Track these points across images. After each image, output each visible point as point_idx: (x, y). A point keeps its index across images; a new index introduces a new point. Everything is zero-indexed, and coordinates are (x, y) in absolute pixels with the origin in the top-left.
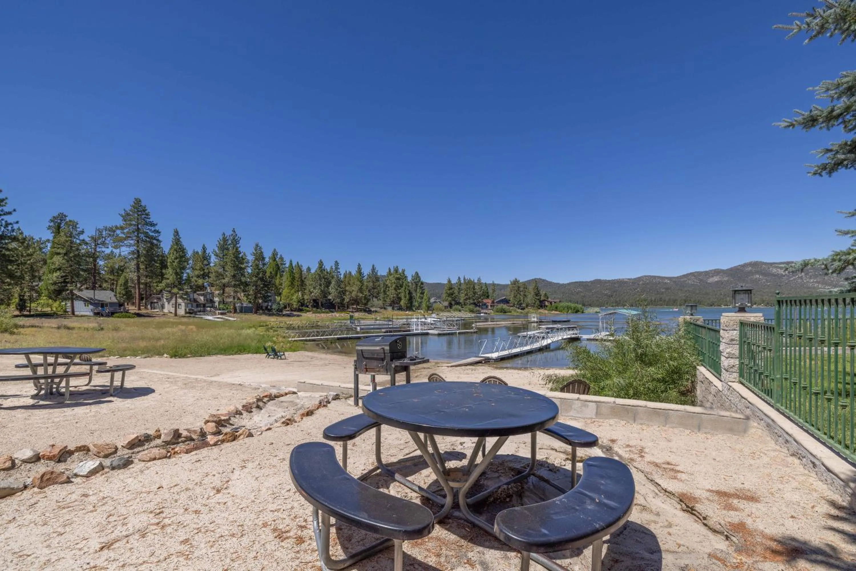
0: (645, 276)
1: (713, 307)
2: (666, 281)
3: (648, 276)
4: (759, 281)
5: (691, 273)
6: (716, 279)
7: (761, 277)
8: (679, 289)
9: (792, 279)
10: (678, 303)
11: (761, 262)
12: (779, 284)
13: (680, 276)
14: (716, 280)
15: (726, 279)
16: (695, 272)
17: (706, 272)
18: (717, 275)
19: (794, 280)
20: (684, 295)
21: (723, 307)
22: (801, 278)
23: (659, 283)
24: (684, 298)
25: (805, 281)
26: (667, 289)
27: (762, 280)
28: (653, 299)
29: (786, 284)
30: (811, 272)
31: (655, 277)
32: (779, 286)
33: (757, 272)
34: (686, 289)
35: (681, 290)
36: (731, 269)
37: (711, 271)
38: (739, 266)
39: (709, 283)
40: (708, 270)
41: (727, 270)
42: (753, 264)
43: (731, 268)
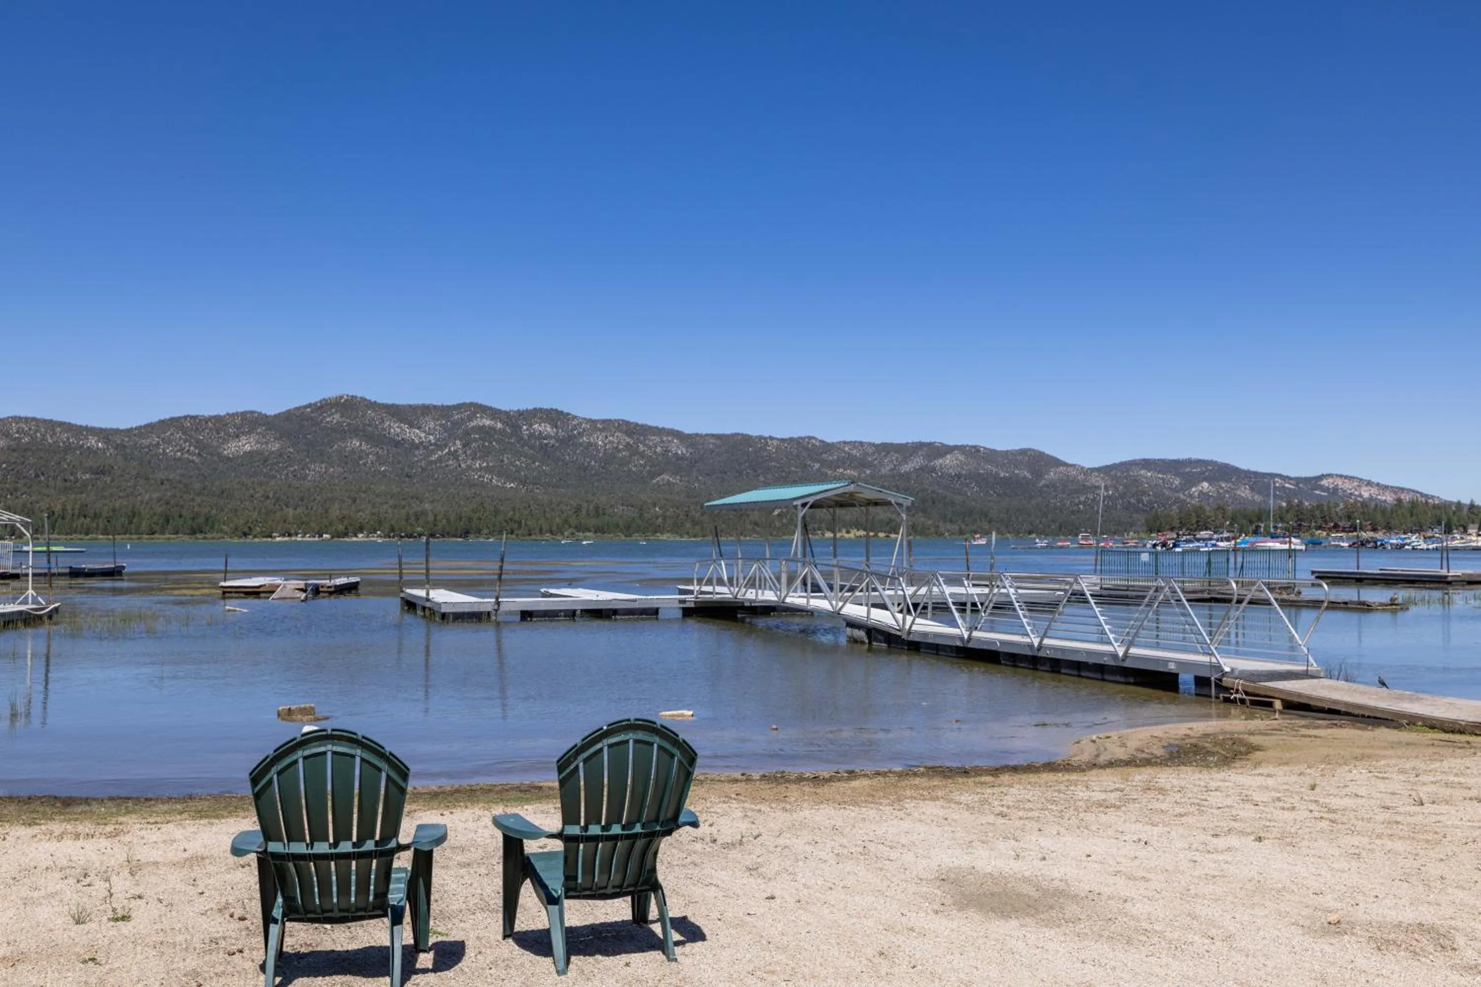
0: (18, 419)
1: (249, 539)
2: (93, 442)
3: (27, 420)
4: (361, 458)
5: (172, 420)
6: (246, 445)
7: (364, 447)
8: (138, 476)
9: (434, 457)
10: (144, 526)
11: (363, 400)
12: (407, 470)
13: (139, 428)
14: (247, 448)
15: (275, 446)
16: (185, 417)
17: (217, 419)
18: (250, 433)
19: (440, 459)
20: (156, 495)
21: (278, 539)
22: (454, 455)
23: (68, 448)
24: (159, 510)
25: (463, 466)
26: (99, 472)
27: (367, 455)
28: (58, 508)
29: (423, 470)
30: (475, 440)
31: (51, 425)
32: (408, 476)
33: (355, 432)
34: (160, 476)
35: (147, 479)
36: (288, 416)
37: (232, 416)
38: (310, 406)
39: (228, 459)
40: (222, 413)
41: (277, 416)
42: (343, 405)
43: (288, 412)
